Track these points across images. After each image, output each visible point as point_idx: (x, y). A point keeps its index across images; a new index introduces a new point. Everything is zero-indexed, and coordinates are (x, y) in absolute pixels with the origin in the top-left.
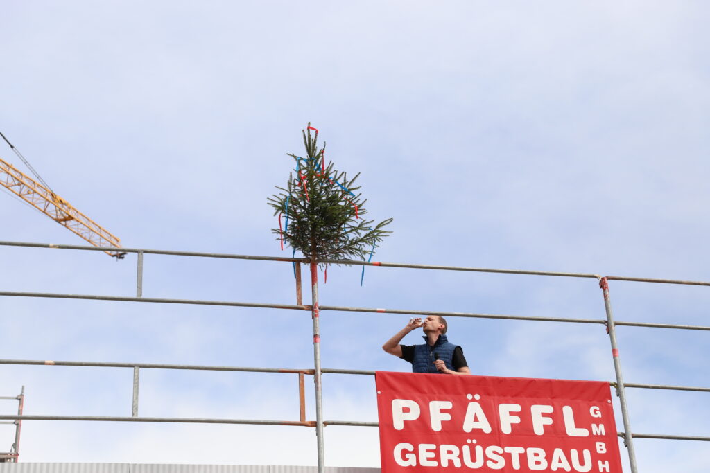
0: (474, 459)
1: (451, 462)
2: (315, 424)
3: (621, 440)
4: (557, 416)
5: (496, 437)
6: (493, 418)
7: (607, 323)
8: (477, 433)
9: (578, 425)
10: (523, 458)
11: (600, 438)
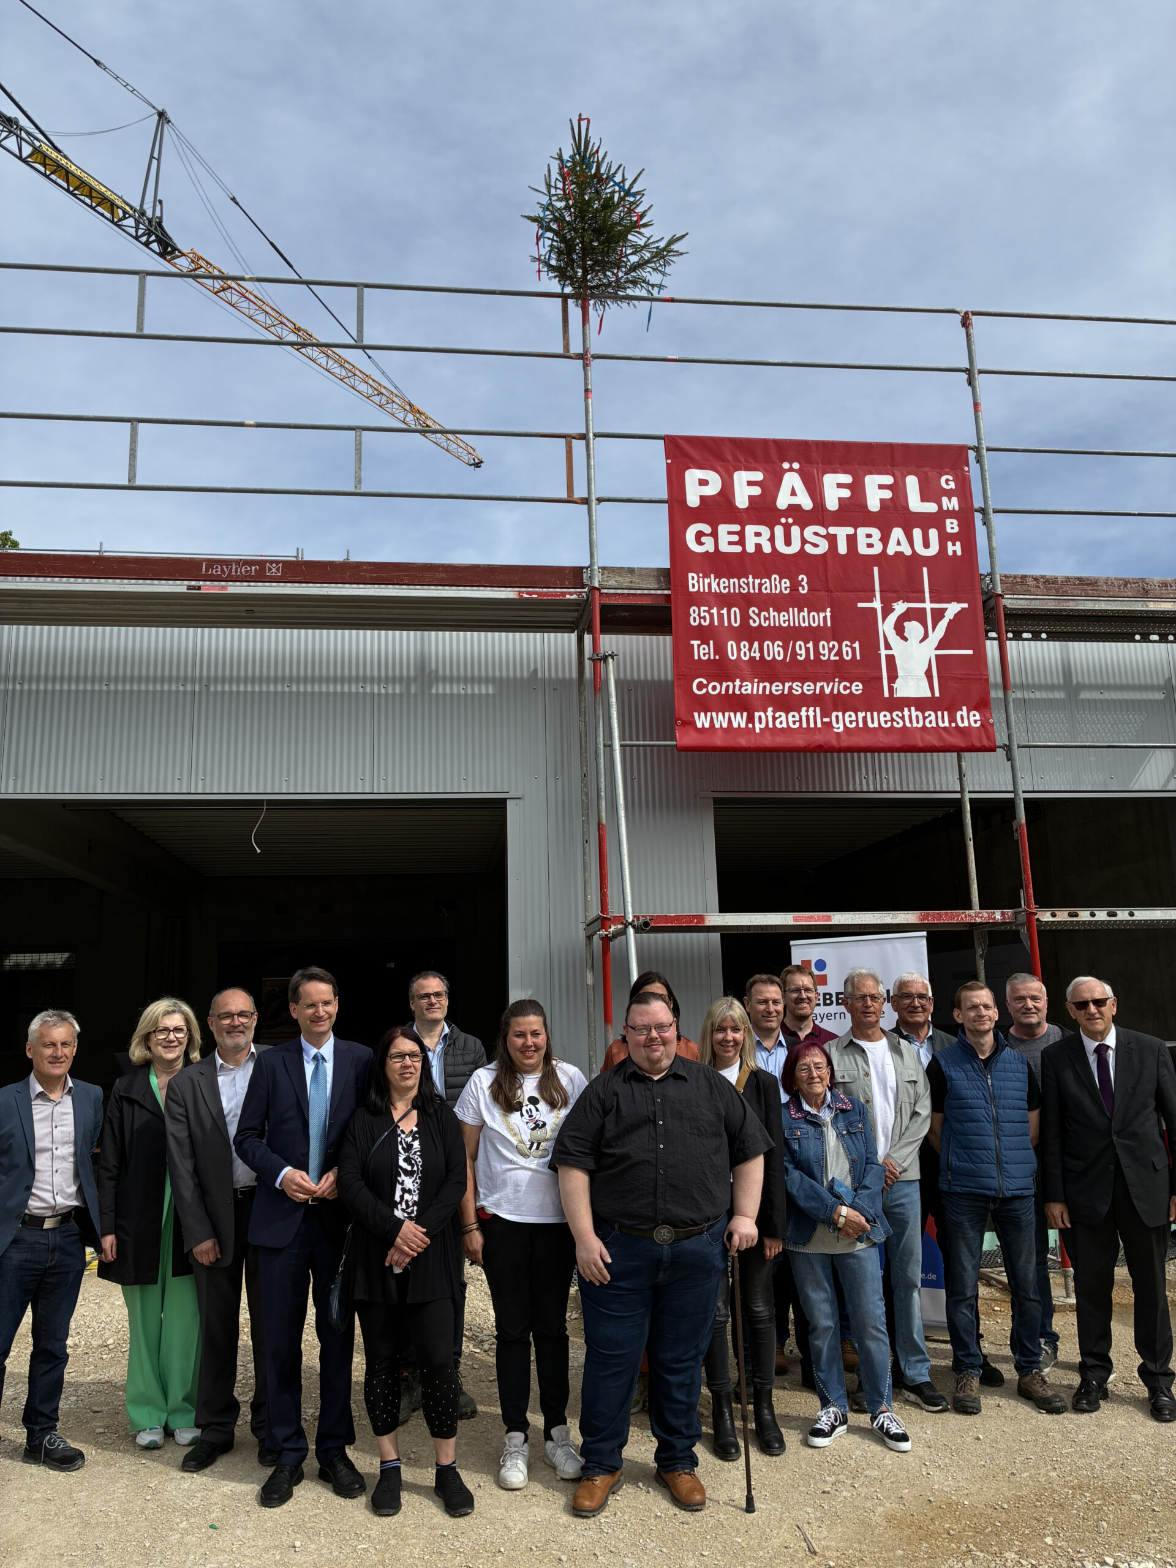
0: (788, 542)
1: (758, 547)
2: (586, 501)
3: (978, 517)
4: (898, 489)
5: (819, 515)
6: (815, 490)
7: (969, 372)
8: (794, 510)
9: (924, 498)
10: (852, 540)
11: (951, 514)
